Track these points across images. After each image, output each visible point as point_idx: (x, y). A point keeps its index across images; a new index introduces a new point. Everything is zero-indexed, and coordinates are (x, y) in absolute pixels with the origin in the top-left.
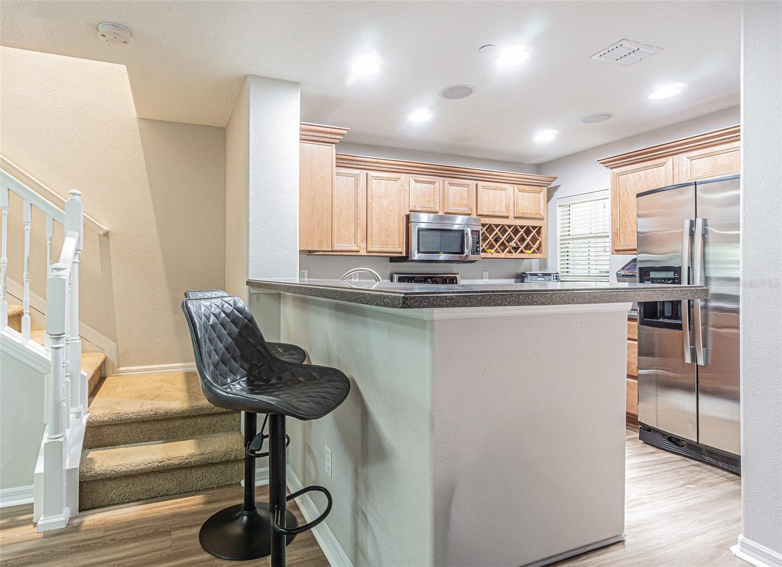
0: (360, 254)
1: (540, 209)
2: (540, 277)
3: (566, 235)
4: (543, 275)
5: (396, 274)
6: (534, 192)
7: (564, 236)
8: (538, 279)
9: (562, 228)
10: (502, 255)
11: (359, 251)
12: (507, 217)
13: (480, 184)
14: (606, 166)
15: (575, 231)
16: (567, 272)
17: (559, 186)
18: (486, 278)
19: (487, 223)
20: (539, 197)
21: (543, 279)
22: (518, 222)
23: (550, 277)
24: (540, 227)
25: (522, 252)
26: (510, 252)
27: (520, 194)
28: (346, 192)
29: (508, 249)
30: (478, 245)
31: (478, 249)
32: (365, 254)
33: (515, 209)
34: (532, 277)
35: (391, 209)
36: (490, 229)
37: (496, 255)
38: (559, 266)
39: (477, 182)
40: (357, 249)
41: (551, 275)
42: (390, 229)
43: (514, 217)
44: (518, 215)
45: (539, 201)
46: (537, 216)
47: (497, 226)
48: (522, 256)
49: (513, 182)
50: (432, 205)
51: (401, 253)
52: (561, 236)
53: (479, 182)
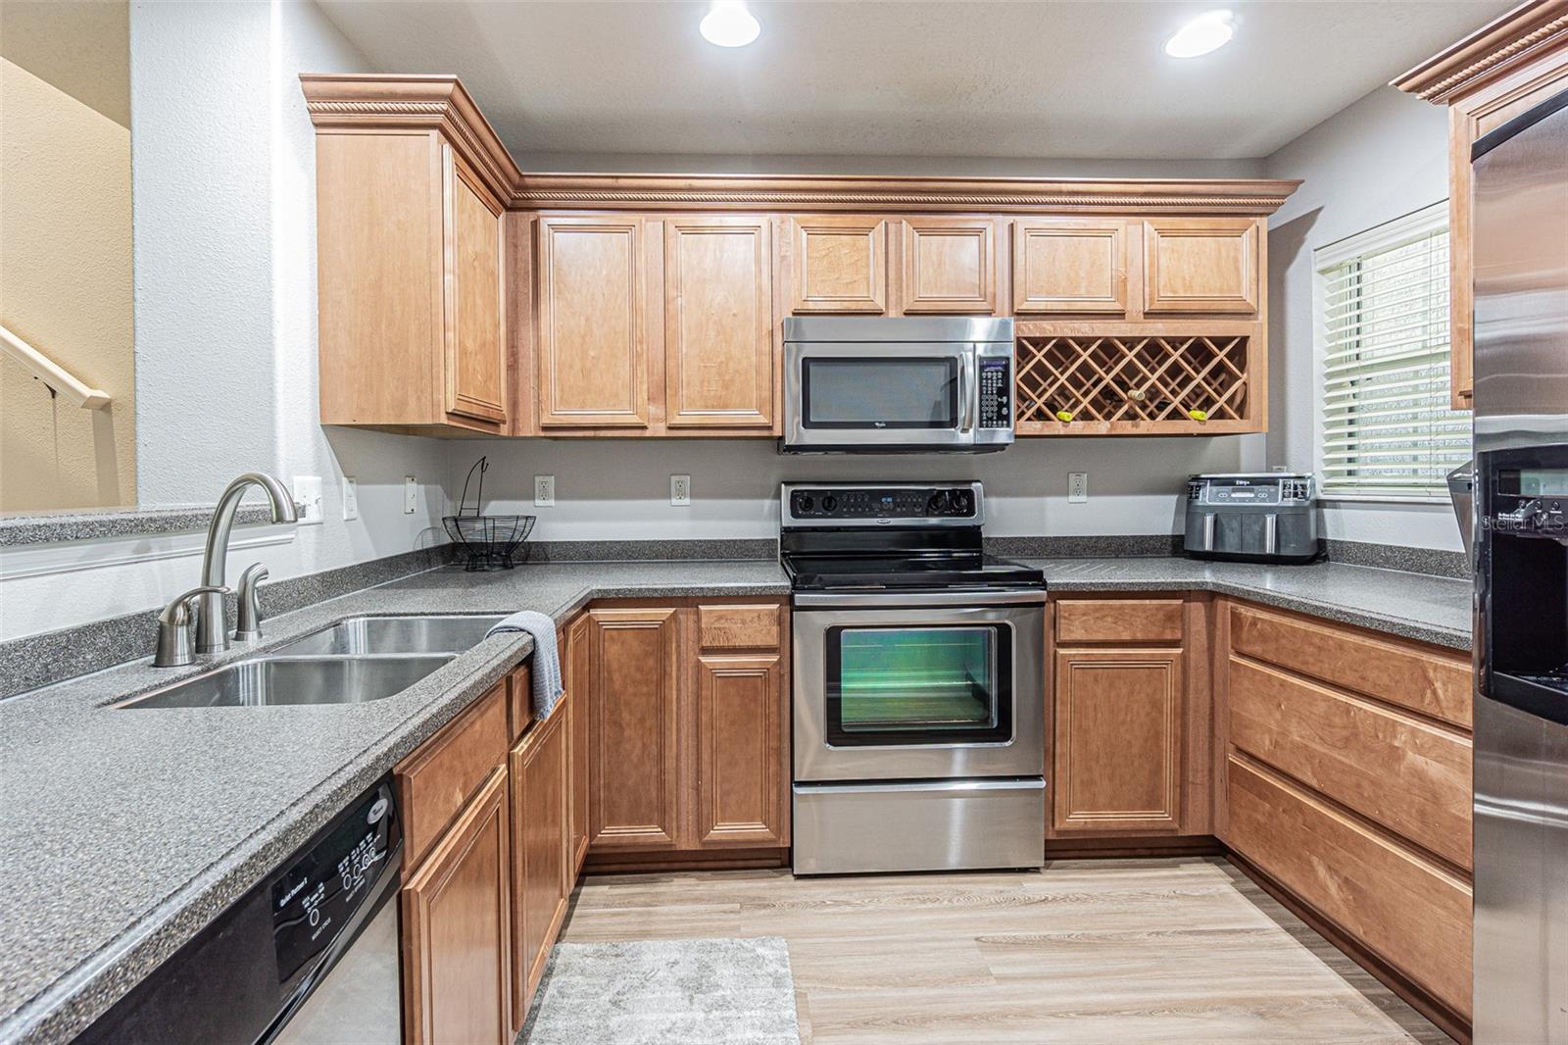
0: (647, 433)
1: (1239, 284)
2: (1243, 491)
3: (1348, 359)
4: (1251, 484)
5: (787, 483)
6: (1215, 233)
7: (1340, 361)
8: (1233, 495)
9: (1330, 338)
10: (1102, 426)
11: (644, 428)
12: (1120, 315)
13: (1022, 222)
14: (1430, 97)
15: (1378, 345)
16: (1350, 473)
17: (1320, 209)
18: (1077, 492)
19: (1049, 335)
20: (1237, 250)
21: (1252, 495)
22: (1159, 329)
23: (1272, 489)
24: (1244, 340)
25: (1175, 415)
26: (1131, 416)
27: (1165, 242)
28: (604, 272)
29: (1125, 407)
30: (1005, 399)
31: (1004, 411)
32: (663, 433)
33: (1147, 289)
34: (1215, 489)
35: (735, 311)
36: (1063, 350)
37: (1079, 427)
38: (1319, 454)
39: (1011, 219)
40: (634, 420)
41: (1277, 485)
42: (731, 364)
43: (1145, 314)
44: (1157, 306)
45: (1236, 260)
46: (1229, 307)
47: (1085, 343)
48: (1177, 427)
49: (1136, 209)
50: (861, 292)
51: (770, 428)
52: (1330, 363)
53: (1018, 218)
